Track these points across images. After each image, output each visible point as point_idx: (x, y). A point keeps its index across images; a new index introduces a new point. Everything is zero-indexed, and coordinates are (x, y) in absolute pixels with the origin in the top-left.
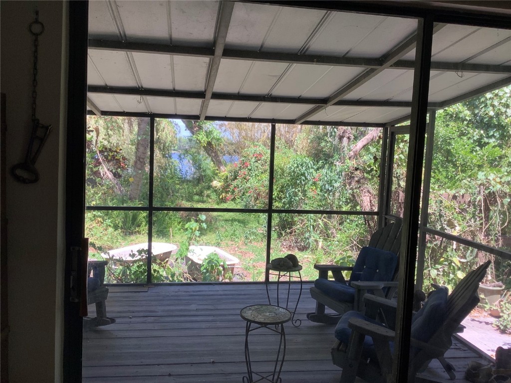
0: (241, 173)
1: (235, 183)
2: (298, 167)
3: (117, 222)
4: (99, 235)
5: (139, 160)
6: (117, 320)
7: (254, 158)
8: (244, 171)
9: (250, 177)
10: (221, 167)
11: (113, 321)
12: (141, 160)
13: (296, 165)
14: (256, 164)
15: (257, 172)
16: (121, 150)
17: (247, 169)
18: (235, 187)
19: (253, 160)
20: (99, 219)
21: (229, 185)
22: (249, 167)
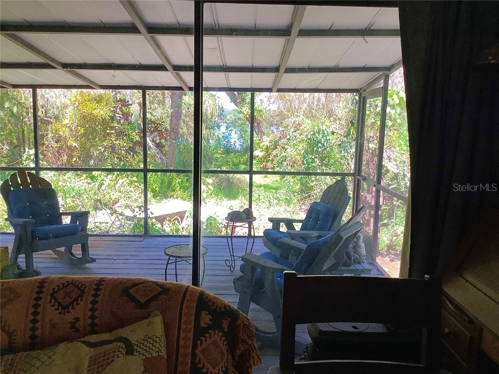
0: (280, 143)
1: (274, 153)
2: (314, 134)
3: (154, 187)
4: (134, 198)
5: (173, 131)
6: (97, 261)
7: (293, 128)
8: (284, 141)
9: (288, 147)
10: (263, 138)
11: (93, 260)
12: (175, 131)
13: (312, 133)
14: (295, 134)
15: (295, 142)
16: (164, 122)
17: (286, 139)
18: (274, 156)
19: (292, 130)
20: (136, 184)
21: (269, 155)
22: (288, 137)
